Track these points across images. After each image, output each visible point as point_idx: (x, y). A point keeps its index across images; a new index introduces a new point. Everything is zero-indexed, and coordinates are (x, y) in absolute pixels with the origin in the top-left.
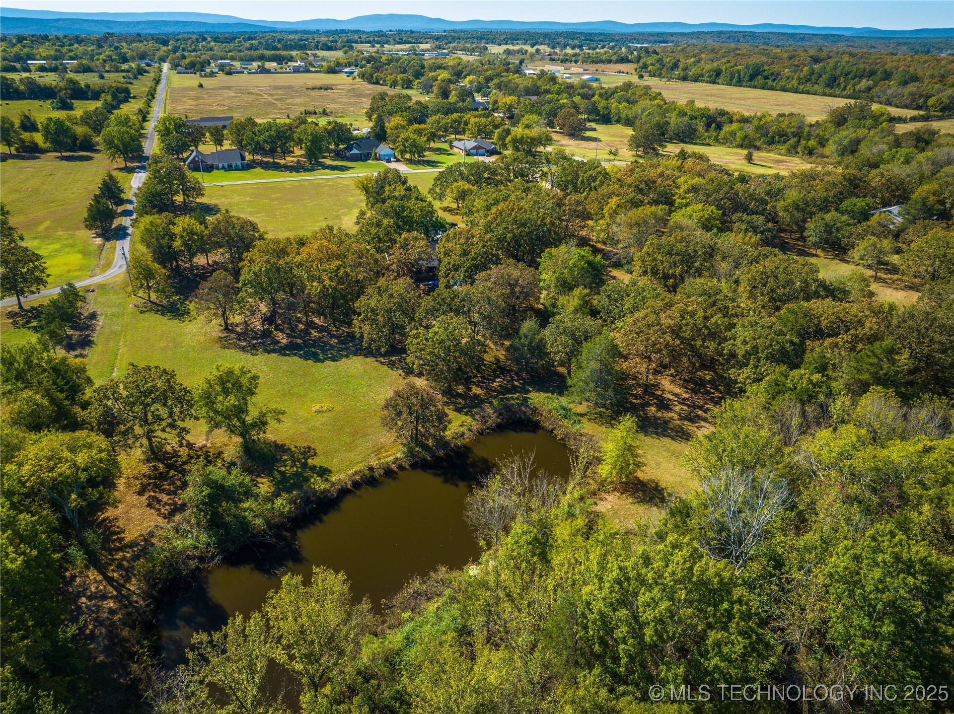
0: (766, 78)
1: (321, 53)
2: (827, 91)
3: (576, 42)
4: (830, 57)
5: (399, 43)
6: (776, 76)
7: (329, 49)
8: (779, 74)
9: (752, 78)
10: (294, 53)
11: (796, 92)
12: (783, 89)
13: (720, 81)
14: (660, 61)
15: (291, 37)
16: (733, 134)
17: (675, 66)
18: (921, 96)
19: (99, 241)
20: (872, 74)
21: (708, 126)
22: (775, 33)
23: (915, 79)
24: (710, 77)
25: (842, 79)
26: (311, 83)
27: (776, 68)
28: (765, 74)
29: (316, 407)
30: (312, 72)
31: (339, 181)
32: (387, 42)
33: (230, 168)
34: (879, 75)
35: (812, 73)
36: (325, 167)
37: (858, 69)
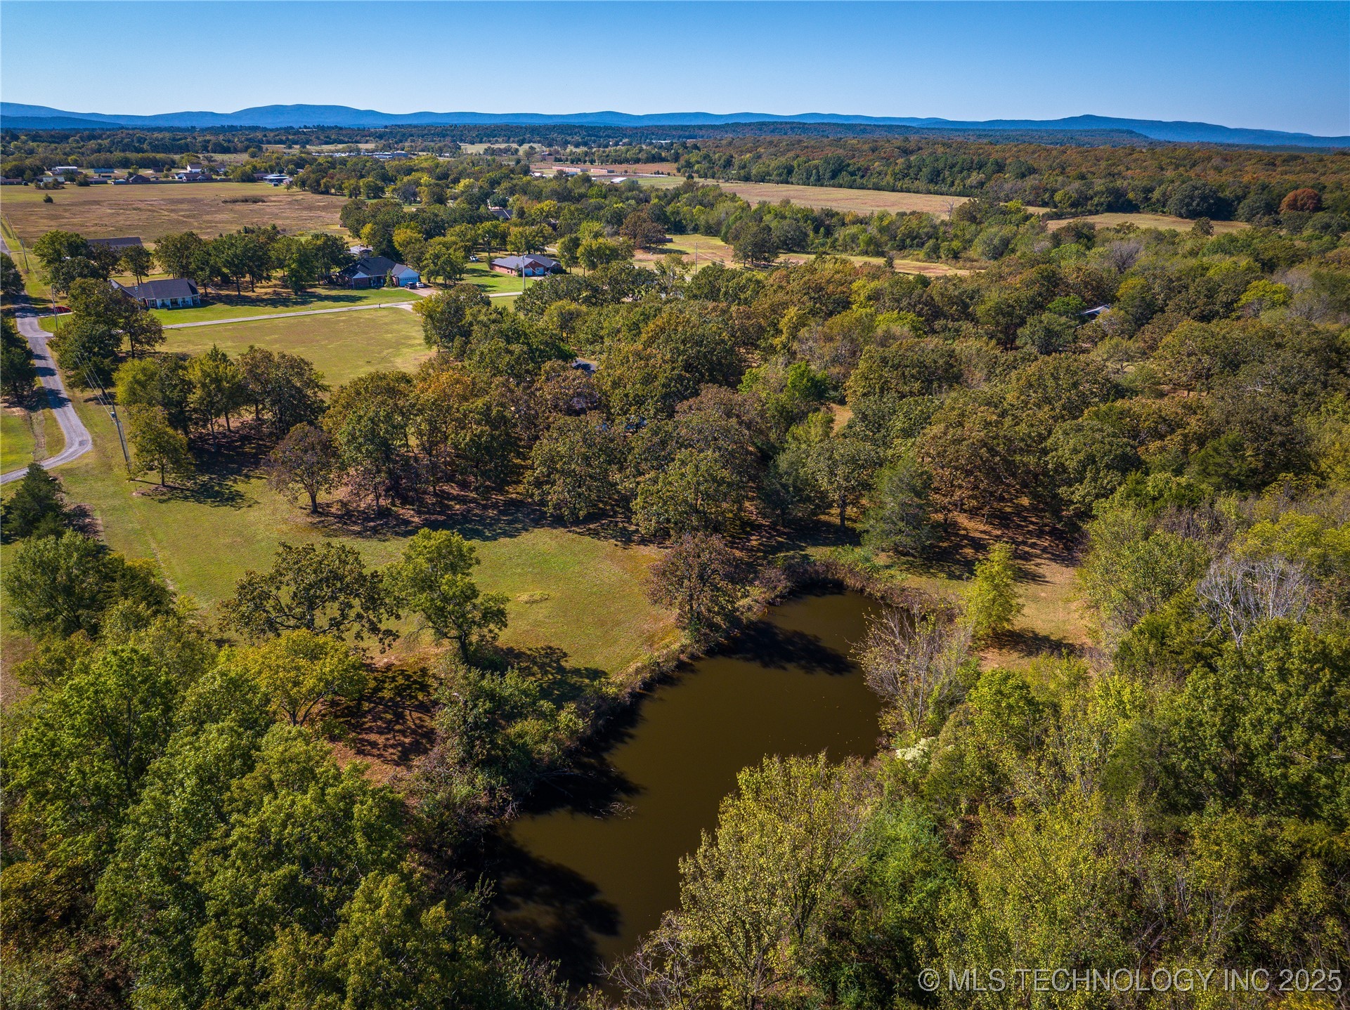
1: (219, 157)
2: (931, 187)
3: (578, 138)
4: (920, 149)
5: (327, 143)
6: (865, 172)
7: (226, 150)
8: (867, 169)
9: (834, 175)
10: (177, 157)
11: (893, 191)
12: (877, 188)
13: (793, 180)
14: (706, 157)
15: (160, 136)
16: (854, 238)
17: (728, 163)
18: (1046, 190)
19: (18, 411)
20: (980, 167)
21: (816, 231)
22: (829, 124)
23: (1032, 171)
24: (780, 175)
25: (947, 173)
26: (225, 195)
27: (862, 162)
28: (851, 169)
29: (525, 597)
30: (216, 181)
31: (355, 315)
32: (308, 142)
33: (175, 305)
34: (990, 167)
35: (909, 167)
36: (322, 298)
37: (964, 161)
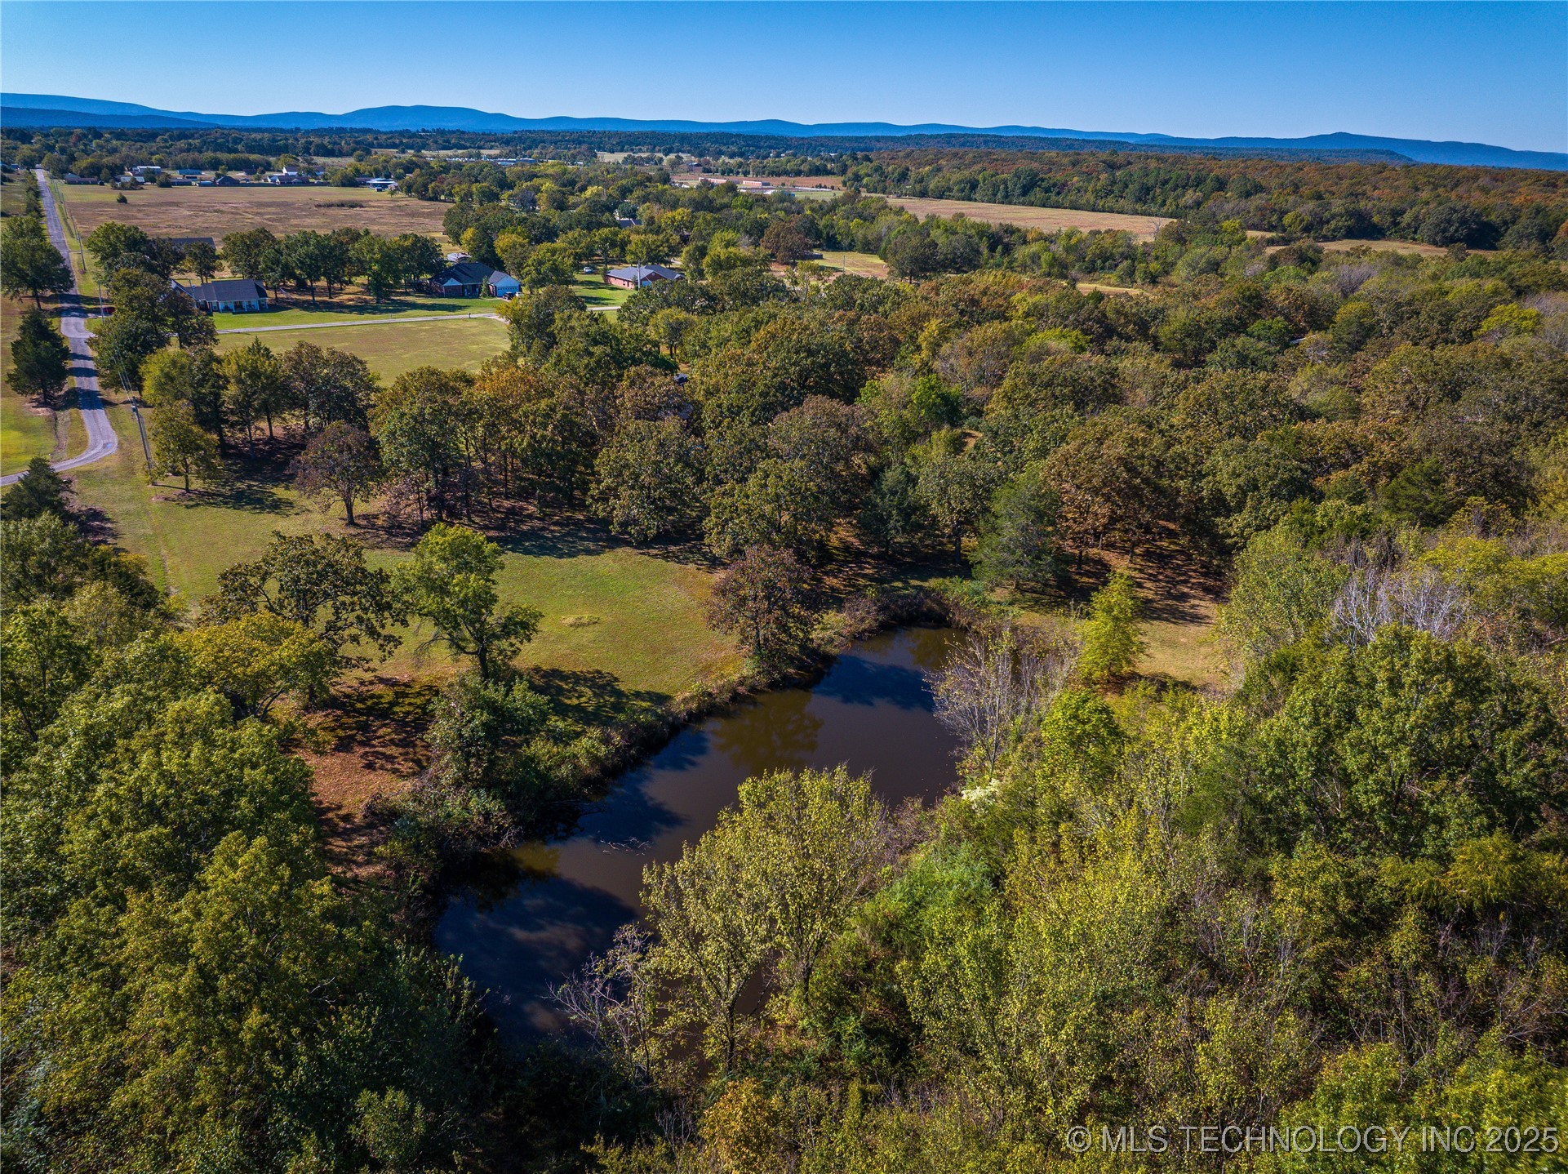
0: (1047, 190)
1: (320, 160)
2: (1138, 207)
3: (734, 148)
4: (1129, 163)
5: (445, 148)
6: (1061, 188)
7: (330, 153)
8: (1064, 185)
9: (1026, 191)
10: (272, 159)
11: (1093, 210)
12: (1075, 207)
13: (977, 196)
14: (878, 169)
15: (258, 136)
16: (1035, 258)
17: (903, 176)
18: (1273, 211)
19: (43, 412)
20: (1199, 182)
21: (992, 249)
22: (1029, 138)
23: (1259, 189)
24: (962, 190)
25: (1158, 191)
26: (320, 199)
27: (1059, 177)
28: (1045, 184)
29: (571, 619)
30: (313, 184)
31: (440, 324)
32: (424, 146)
33: (239, 309)
34: (1209, 183)
35: (1114, 183)
36: (407, 306)
37: (1179, 176)
